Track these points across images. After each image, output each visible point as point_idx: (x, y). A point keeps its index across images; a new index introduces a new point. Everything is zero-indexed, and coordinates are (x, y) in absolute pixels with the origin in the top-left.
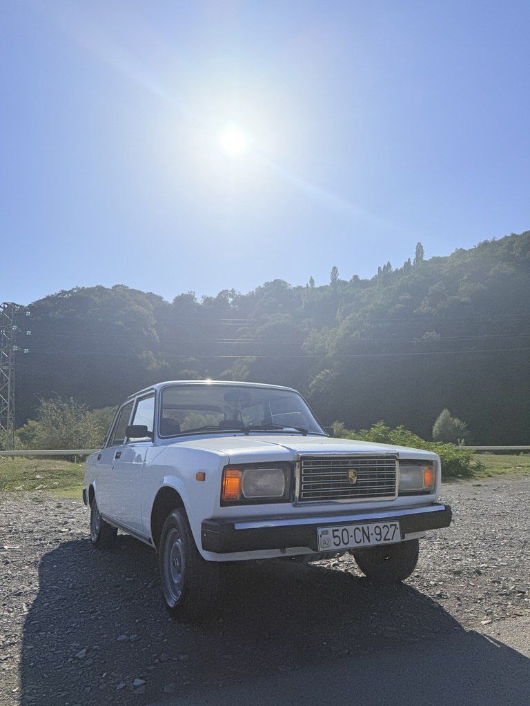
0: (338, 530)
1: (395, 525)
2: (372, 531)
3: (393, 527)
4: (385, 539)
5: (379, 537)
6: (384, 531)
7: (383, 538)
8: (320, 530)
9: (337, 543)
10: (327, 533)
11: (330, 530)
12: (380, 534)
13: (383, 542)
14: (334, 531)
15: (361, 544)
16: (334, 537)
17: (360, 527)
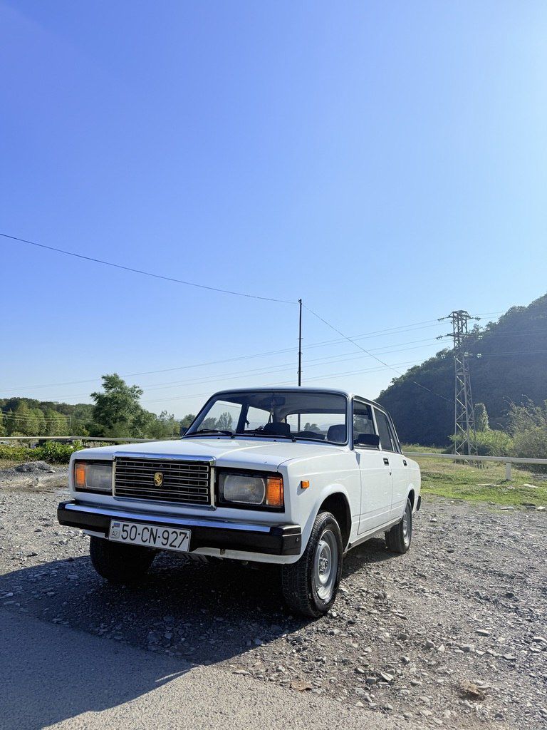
0: (128, 526)
1: (186, 534)
2: (160, 534)
3: (183, 536)
4: (171, 545)
5: (165, 542)
6: (172, 537)
7: (169, 544)
8: (113, 522)
9: (125, 537)
10: (118, 525)
11: (122, 523)
12: (167, 539)
13: (167, 547)
14: (124, 525)
15: (147, 544)
16: (124, 531)
17: (149, 527)
